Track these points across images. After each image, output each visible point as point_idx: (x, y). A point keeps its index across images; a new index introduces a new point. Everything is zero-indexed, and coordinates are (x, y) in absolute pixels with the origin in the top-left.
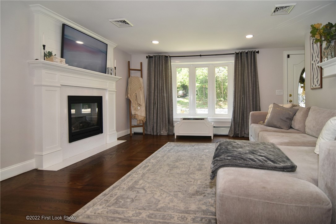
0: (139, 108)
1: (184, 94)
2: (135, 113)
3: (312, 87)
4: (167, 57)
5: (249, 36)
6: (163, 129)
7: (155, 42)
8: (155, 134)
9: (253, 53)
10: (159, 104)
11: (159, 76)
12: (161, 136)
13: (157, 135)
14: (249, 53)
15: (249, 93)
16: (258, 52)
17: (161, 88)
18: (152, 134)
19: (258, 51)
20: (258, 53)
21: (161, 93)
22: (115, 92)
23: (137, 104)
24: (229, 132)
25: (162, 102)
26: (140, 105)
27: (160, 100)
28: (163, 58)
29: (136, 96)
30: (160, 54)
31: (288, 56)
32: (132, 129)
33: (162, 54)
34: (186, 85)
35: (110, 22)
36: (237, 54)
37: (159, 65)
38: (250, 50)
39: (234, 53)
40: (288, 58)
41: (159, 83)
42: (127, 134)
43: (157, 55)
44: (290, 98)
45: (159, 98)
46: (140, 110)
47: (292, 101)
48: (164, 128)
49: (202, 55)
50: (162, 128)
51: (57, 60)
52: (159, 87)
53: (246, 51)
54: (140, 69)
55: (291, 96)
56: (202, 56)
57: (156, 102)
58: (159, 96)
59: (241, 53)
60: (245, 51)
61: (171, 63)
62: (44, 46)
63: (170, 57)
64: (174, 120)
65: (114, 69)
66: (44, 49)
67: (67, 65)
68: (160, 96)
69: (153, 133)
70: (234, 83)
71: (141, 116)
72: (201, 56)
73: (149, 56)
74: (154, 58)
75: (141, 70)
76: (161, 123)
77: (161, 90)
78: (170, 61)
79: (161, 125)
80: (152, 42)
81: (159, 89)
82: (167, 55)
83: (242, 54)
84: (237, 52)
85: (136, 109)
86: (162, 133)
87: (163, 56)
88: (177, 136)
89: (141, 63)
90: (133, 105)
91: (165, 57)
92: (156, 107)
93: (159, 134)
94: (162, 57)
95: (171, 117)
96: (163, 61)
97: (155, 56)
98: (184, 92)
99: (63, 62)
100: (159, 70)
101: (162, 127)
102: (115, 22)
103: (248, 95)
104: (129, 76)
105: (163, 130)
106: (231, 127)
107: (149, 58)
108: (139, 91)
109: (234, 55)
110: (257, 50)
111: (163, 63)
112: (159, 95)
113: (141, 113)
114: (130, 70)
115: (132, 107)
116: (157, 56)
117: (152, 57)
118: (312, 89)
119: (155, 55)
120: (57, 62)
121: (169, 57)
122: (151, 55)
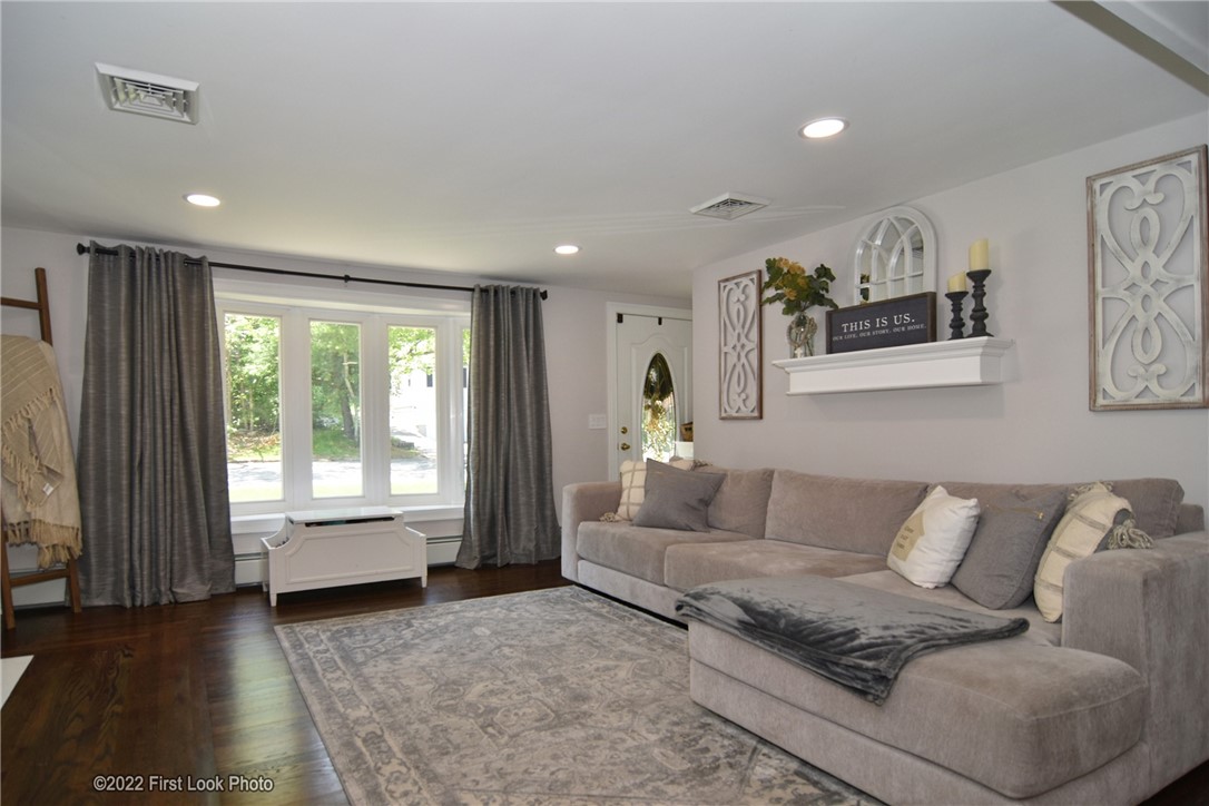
0: (51, 489)
2: (24, 515)
3: (724, 415)
4: (199, 263)
6: (183, 577)
8: (145, 599)
9: (530, 297)
10: (160, 468)
12: (176, 604)
13: (156, 604)
14: (519, 293)
16: (544, 295)
18: (128, 604)
19: (546, 292)
20: (546, 299)
21: (168, 416)
23: (34, 470)
24: (458, 554)
26: (51, 474)
27: (168, 450)
28: (177, 265)
29: (33, 433)
30: (158, 247)
31: (620, 318)
32: (15, 591)
33: (173, 249)
36: (484, 291)
38: (522, 285)
39: (474, 287)
40: (620, 325)
43: (143, 245)
44: (624, 439)
45: (160, 441)
46: (54, 498)
47: (628, 447)
48: (191, 569)
49: (351, 276)
50: (178, 573)
53: (513, 285)
54: (34, 299)
55: (625, 431)
56: (350, 282)
57: (147, 460)
58: (159, 431)
59: (496, 291)
60: (508, 287)
63: (210, 264)
64: (233, 531)
68: (168, 432)
69: (133, 598)
71: (59, 526)
72: (347, 278)
73: (92, 243)
74: (124, 262)
75: (40, 307)
76: (172, 550)
78: (211, 282)
80: (187, 196)
82: (198, 257)
83: (501, 295)
84: (484, 284)
85: (37, 498)
86: (181, 590)
87: (177, 258)
88: (278, 595)
89: (42, 273)
91: (188, 261)
92: (146, 480)
93: (164, 601)
94: (173, 261)
96: (178, 278)
97: (133, 249)
101: (178, 567)
103: (517, 429)
105: (188, 580)
106: (464, 537)
107: (97, 253)
108: (46, 409)
109: (474, 294)
110: (541, 289)
111: (179, 287)
112: (159, 426)
113: (59, 511)
116: (142, 251)
117: (114, 252)
118: (723, 419)
119: (132, 245)
121: (203, 264)
122: (109, 243)
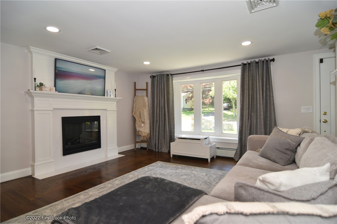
0: (143, 125)
1: (229, 107)
2: (139, 129)
4: (168, 75)
5: (247, 43)
7: (147, 63)
8: (157, 150)
9: (265, 62)
10: (160, 122)
11: (160, 94)
12: (162, 153)
13: (155, 151)
14: (260, 62)
15: (260, 110)
17: (162, 106)
19: (274, 59)
20: (274, 61)
21: (162, 111)
22: (116, 112)
23: (140, 121)
24: (235, 155)
25: (163, 120)
26: (143, 123)
28: (165, 76)
29: (140, 114)
30: (161, 73)
31: (321, 61)
32: (137, 144)
33: (164, 73)
34: (227, 97)
35: (88, 51)
36: (244, 65)
37: (161, 84)
38: (261, 59)
39: (241, 64)
40: (321, 64)
41: (160, 102)
42: (131, 149)
43: (159, 74)
44: (325, 117)
45: (160, 116)
46: (144, 127)
47: (327, 122)
48: (165, 145)
50: (163, 146)
51: (46, 89)
52: (160, 105)
54: (145, 88)
55: (325, 114)
57: (158, 120)
58: (160, 114)
59: (249, 64)
60: (255, 61)
61: (173, 81)
62: (35, 79)
63: (172, 75)
65: (114, 91)
66: (35, 81)
67: (57, 93)
68: (162, 114)
70: (240, 99)
71: (145, 132)
72: (203, 71)
73: (152, 75)
74: (156, 78)
75: (147, 90)
76: (163, 140)
77: (162, 108)
78: (172, 79)
79: (163, 142)
80: (143, 63)
81: (160, 107)
82: (168, 73)
84: (245, 62)
85: (140, 127)
86: (163, 150)
87: (165, 75)
89: (147, 83)
90: (137, 122)
91: (167, 75)
92: (158, 124)
93: (160, 151)
95: (172, 135)
96: (165, 79)
97: (157, 75)
98: (228, 105)
99: (52, 90)
100: (161, 89)
101: (163, 144)
102: (92, 51)
103: (258, 113)
104: (135, 95)
105: (164, 148)
107: (153, 77)
108: (143, 110)
109: (240, 67)
110: (271, 58)
111: (165, 81)
112: (160, 113)
113: (145, 129)
114: (136, 90)
115: (136, 124)
120: (46, 91)
121: (170, 75)
122: (154, 75)
